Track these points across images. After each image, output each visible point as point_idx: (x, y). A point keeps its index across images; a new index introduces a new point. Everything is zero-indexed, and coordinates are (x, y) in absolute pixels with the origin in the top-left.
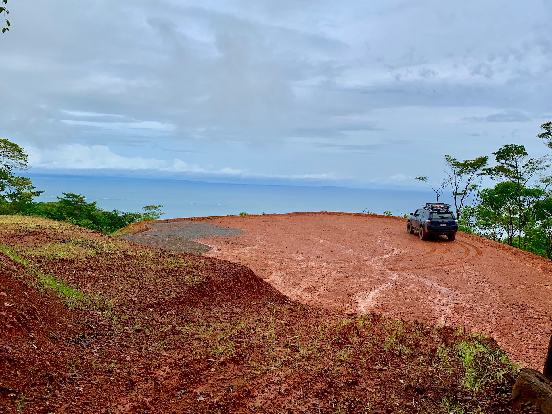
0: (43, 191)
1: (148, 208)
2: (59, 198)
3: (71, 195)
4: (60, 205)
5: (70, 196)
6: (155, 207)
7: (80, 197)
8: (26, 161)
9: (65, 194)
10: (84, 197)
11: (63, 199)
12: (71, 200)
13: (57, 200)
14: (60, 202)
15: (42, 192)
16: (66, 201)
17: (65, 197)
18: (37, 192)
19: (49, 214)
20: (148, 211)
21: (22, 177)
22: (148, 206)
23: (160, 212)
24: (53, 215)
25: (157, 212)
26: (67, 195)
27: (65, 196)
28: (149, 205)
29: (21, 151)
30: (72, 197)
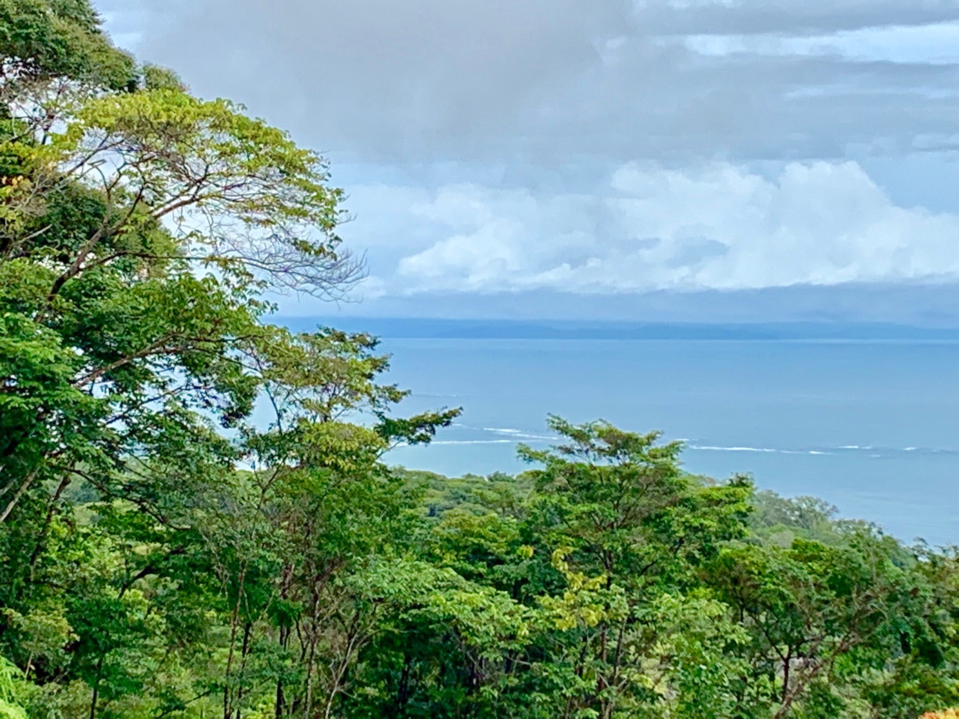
0: (453, 414)
2: (531, 457)
3: (601, 435)
4: (539, 498)
8: (327, 225)
9: (564, 431)
10: (674, 448)
11: (552, 459)
12: (604, 463)
14: (542, 480)
15: (445, 420)
16: (572, 472)
17: (569, 451)
18: (419, 423)
19: (479, 553)
21: (339, 330)
24: (501, 562)
26: (578, 436)
27: (568, 441)
29: (302, 170)
30: (605, 446)
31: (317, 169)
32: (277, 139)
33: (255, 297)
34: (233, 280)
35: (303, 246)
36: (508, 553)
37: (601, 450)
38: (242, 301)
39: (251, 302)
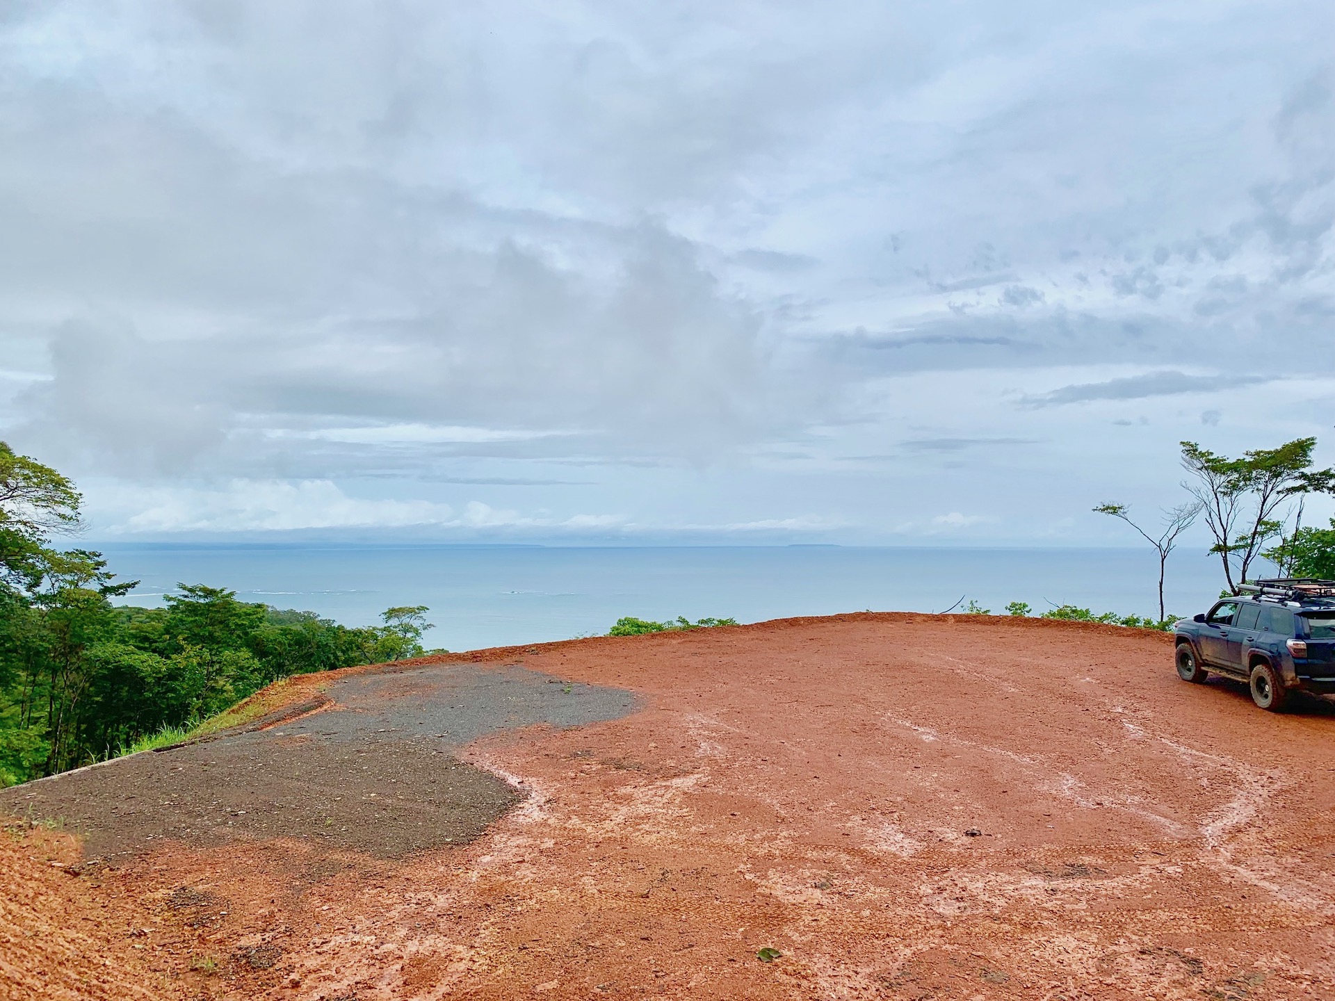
0: (136, 583)
1: (392, 613)
2: (170, 599)
3: (200, 590)
4: (173, 616)
5: (199, 593)
6: (411, 611)
7: (225, 593)
8: (74, 508)
9: (184, 588)
10: (232, 594)
11: (179, 600)
12: (202, 601)
13: (165, 605)
14: (174, 608)
15: (133, 585)
16: (189, 605)
17: (186, 597)
18: (120, 587)
19: (146, 639)
20: (394, 622)
21: (83, 550)
22: (393, 610)
23: (422, 622)
24: (156, 642)
25: (416, 623)
26: (191, 590)
27: (186, 593)
28: (396, 607)
29: (64, 485)
30: (202, 594)
31: (70, 485)
32: (51, 472)
33: (40, 537)
34: (30, 530)
35: (63, 517)
36: (159, 638)
37: (200, 596)
38: (33, 539)
39: (38, 539)
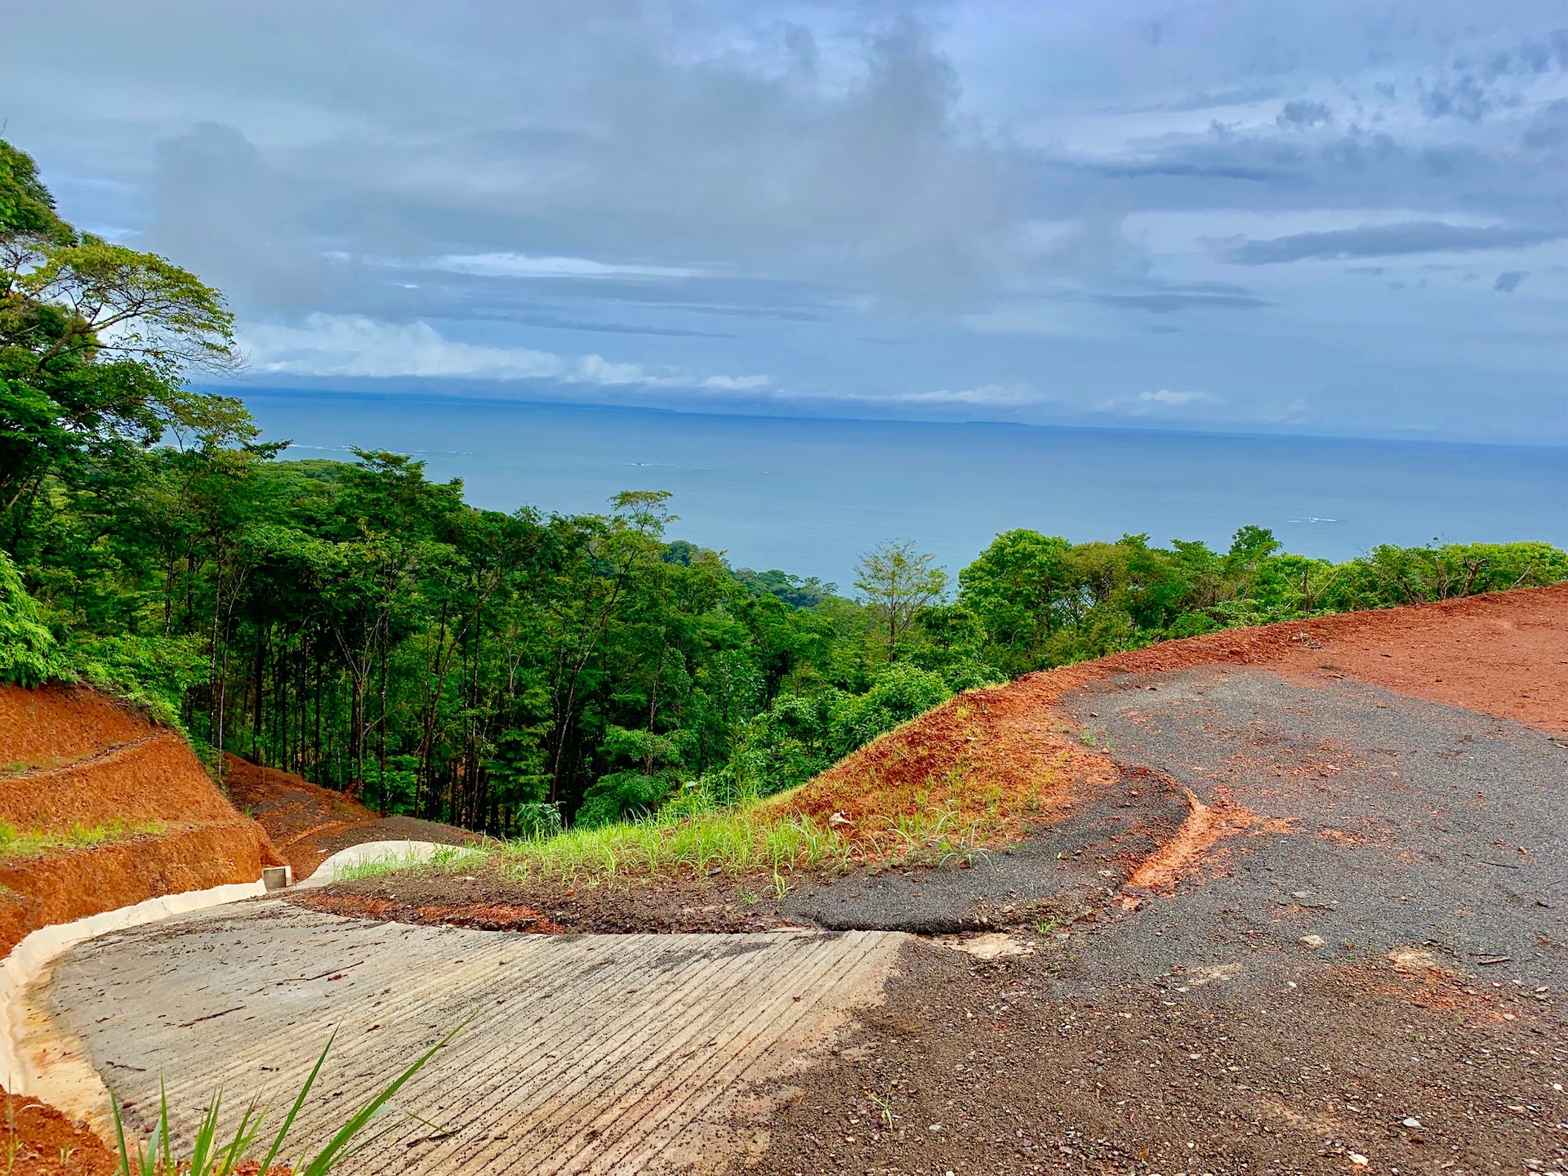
0: (288, 443)
1: (625, 498)
3: (380, 456)
4: (348, 491)
5: (377, 461)
6: (648, 497)
7: (410, 462)
8: (227, 335)
9: (359, 454)
11: (353, 469)
12: (380, 471)
15: (284, 446)
16: (364, 477)
17: (361, 465)
18: (268, 448)
19: (310, 520)
20: (627, 511)
21: (217, 395)
22: (628, 495)
23: (664, 512)
24: (322, 524)
25: (656, 513)
26: (368, 457)
27: (361, 460)
28: (631, 491)
29: (208, 301)
30: (380, 462)
31: (218, 300)
32: (191, 279)
33: (175, 375)
34: (162, 364)
35: (212, 347)
36: (327, 519)
37: (378, 464)
38: (167, 377)
39: (173, 378)
